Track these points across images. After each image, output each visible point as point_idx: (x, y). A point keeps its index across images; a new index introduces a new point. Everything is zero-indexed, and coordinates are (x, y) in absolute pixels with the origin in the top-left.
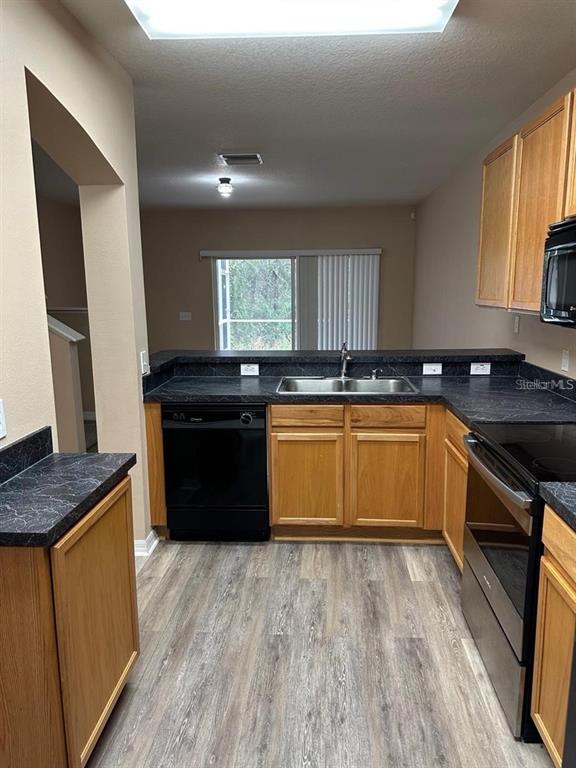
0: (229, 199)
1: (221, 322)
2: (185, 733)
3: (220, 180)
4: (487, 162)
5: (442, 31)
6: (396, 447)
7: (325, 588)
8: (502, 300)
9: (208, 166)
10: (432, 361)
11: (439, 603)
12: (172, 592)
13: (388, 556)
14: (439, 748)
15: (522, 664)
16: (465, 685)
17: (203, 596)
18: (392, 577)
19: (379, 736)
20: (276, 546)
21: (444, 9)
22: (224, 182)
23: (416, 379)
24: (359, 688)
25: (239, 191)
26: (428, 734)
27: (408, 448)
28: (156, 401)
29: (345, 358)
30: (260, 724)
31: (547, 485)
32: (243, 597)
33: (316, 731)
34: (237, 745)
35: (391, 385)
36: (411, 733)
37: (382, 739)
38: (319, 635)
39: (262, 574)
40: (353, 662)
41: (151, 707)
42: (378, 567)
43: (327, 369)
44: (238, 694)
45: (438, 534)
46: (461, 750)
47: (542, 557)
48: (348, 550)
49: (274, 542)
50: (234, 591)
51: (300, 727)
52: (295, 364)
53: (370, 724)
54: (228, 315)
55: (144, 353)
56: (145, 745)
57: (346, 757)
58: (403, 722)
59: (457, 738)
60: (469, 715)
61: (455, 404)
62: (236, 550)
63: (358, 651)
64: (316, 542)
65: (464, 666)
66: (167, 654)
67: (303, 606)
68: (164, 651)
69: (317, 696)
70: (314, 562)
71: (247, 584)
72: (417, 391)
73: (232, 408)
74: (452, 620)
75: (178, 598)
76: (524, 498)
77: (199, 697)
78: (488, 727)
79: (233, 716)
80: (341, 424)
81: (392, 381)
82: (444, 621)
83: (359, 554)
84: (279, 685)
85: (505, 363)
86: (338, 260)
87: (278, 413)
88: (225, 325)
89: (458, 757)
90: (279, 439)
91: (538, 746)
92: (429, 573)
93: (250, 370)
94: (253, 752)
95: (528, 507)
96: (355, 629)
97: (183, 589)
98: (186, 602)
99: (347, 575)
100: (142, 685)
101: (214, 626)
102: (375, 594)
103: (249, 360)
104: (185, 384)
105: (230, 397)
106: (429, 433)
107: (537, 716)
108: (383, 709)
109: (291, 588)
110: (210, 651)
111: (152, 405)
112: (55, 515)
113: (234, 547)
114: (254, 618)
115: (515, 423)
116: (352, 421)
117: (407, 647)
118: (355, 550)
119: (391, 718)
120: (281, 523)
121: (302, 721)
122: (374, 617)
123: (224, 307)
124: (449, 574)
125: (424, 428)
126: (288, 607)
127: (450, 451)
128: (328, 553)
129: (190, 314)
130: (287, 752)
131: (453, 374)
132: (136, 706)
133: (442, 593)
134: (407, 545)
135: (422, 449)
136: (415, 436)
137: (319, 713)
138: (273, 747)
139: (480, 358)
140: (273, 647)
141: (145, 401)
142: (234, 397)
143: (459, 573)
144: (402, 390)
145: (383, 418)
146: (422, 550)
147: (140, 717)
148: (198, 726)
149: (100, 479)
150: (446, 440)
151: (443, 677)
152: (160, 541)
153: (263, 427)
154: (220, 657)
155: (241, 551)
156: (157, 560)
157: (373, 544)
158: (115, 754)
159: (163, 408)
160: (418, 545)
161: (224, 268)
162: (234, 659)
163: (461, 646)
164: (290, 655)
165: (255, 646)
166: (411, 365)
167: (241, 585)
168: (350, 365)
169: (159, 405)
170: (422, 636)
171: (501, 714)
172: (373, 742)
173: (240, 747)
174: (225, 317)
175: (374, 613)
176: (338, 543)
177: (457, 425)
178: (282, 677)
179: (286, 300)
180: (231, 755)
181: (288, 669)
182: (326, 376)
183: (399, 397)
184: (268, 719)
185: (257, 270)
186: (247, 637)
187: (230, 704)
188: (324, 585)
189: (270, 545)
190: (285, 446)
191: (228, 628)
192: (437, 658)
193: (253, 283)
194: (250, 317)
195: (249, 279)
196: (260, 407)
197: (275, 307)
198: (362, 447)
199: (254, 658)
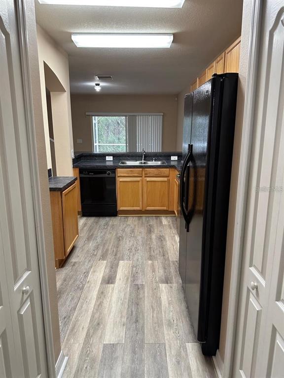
0: (99, 92)
1: (95, 144)
2: (93, 253)
5: (169, 47)
6: (160, 183)
9: (91, 79)
10: (175, 155)
11: (171, 228)
12: (85, 228)
13: (157, 219)
14: (163, 254)
17: (96, 229)
18: (157, 223)
20: (119, 217)
22: (97, 85)
23: (168, 161)
24: (143, 245)
25: (103, 88)
26: (161, 252)
27: (164, 183)
28: (77, 168)
29: (143, 154)
30: (115, 252)
32: (109, 229)
33: (131, 252)
35: (159, 163)
36: (157, 252)
37: (149, 253)
38: (133, 235)
39: (115, 224)
40: (142, 240)
41: (83, 250)
42: (153, 221)
43: (138, 158)
44: (108, 247)
45: (173, 212)
46: (169, 254)
48: (144, 218)
50: (106, 227)
52: (126, 156)
54: (97, 142)
55: (73, 150)
56: (82, 256)
57: (138, 256)
58: (155, 250)
63: (144, 238)
67: (128, 230)
68: (85, 240)
69: (131, 246)
70: (132, 221)
71: (110, 226)
72: (167, 164)
73: (103, 170)
77: (97, 248)
79: (107, 250)
80: (141, 175)
82: (171, 232)
84: (120, 245)
86: (145, 117)
87: (120, 172)
88: (96, 146)
90: (120, 181)
92: (169, 222)
93: (109, 158)
94: (113, 256)
96: (144, 234)
97: (88, 228)
98: (90, 230)
99: (142, 223)
100: (80, 244)
101: (100, 235)
102: (151, 227)
103: (109, 155)
106: (170, 178)
109: (124, 226)
110: (99, 240)
113: (105, 218)
114: (112, 233)
116: (145, 174)
117: (159, 237)
118: (146, 218)
119: (151, 249)
120: (121, 209)
121: (127, 251)
123: (96, 138)
125: (168, 176)
126: (123, 230)
128: (137, 219)
129: (82, 140)
130: (122, 255)
131: (181, 160)
135: (168, 183)
136: (165, 179)
137: (132, 249)
138: (118, 255)
140: (118, 238)
141: (73, 167)
142: (104, 166)
144: (163, 164)
145: (155, 173)
146: (168, 218)
148: (97, 252)
150: (175, 180)
151: (168, 242)
153: (115, 176)
154: (102, 240)
155: (107, 219)
159: (80, 170)
161: (95, 120)
162: (107, 241)
164: (124, 239)
165: (113, 238)
166: (167, 156)
167: (108, 226)
168: (145, 157)
170: (164, 235)
172: (146, 253)
173: (109, 255)
174: (96, 143)
176: (140, 216)
178: (121, 243)
179: (123, 136)
180: (107, 256)
181: (123, 242)
182: (137, 160)
183: (161, 166)
184: (117, 251)
185: (110, 121)
186: (110, 236)
188: (135, 226)
189: (117, 217)
190: (122, 183)
191: (104, 235)
192: (167, 239)
193: (108, 127)
194: (107, 143)
195: (106, 125)
196: (113, 170)
197: (119, 139)
198: (148, 183)
199: (112, 240)
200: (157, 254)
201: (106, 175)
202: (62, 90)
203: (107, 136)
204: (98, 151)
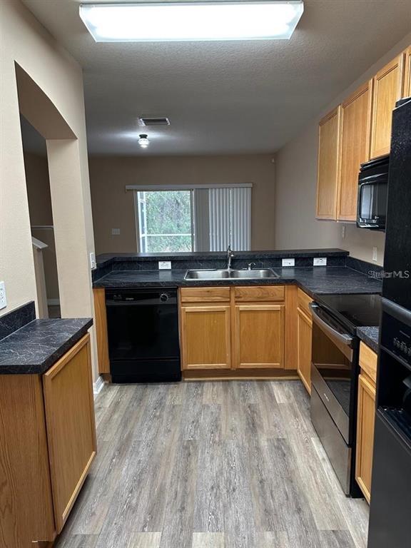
0: (146, 149)
1: (141, 236)
2: (130, 502)
3: (140, 136)
4: (321, 124)
5: (289, 38)
6: (265, 314)
7: (220, 410)
8: (332, 215)
9: (131, 126)
10: (288, 257)
11: (296, 416)
12: (116, 416)
13: (262, 388)
14: (297, 504)
15: (349, 446)
16: (314, 465)
17: (137, 418)
18: (264, 401)
19: (258, 499)
20: (186, 384)
21: (290, 24)
22: (143, 138)
23: (278, 270)
24: (245, 471)
25: (153, 144)
26: (290, 496)
27: (273, 314)
28: (101, 287)
29: (230, 256)
30: (179, 495)
31: (361, 328)
32: (165, 418)
33: (217, 497)
34: (165, 509)
35: (261, 273)
36: (280, 496)
37: (260, 500)
38: (217, 439)
39: (177, 403)
40: (240, 454)
41: (106, 489)
42: (255, 395)
43: (218, 264)
44: (164, 477)
45: (295, 373)
46: (311, 505)
47: (360, 376)
48: (235, 385)
49: (185, 381)
50: (158, 414)
51: (206, 495)
52: (196, 261)
53: (252, 491)
54: (146, 231)
55: (92, 254)
56: (103, 511)
57: (237, 512)
58: (273, 489)
59: (309, 497)
60: (317, 483)
61: (303, 284)
62: (158, 388)
63: (243, 447)
64: (213, 381)
65: (313, 454)
66: (114, 455)
67: (205, 421)
68: (112, 454)
69: (217, 476)
70: (212, 393)
71: (167, 409)
72: (278, 277)
73: (153, 291)
74: (305, 426)
75: (120, 419)
76: (347, 338)
77: (138, 481)
78: (329, 490)
79: (162, 491)
80: (229, 300)
81: (261, 271)
82: (299, 427)
83: (242, 387)
84: (191, 471)
85: (336, 257)
86: (223, 191)
87: (186, 294)
88: (143, 238)
89: (310, 509)
90: (187, 311)
91: (360, 499)
92: (289, 398)
93: (165, 266)
94: (176, 512)
95: (350, 343)
96: (241, 435)
97: (122, 414)
98: (125, 422)
99: (234, 402)
100: (99, 474)
101: (146, 436)
102: (253, 412)
103: (164, 259)
104: (121, 276)
105: (152, 283)
106: (287, 304)
107: (359, 478)
108: (261, 482)
109: (197, 410)
110: (143, 453)
111: (99, 290)
112: (44, 355)
113: (157, 386)
114: (173, 430)
115: (342, 294)
116: (236, 297)
117: (276, 444)
118: (239, 385)
119: (265, 487)
120: (188, 368)
121: (208, 492)
122: (253, 426)
123: (143, 225)
124: (302, 398)
125: (283, 301)
126: (196, 422)
127: (301, 316)
128: (221, 387)
129: (119, 230)
130: (199, 510)
131: (302, 266)
132: (95, 488)
133: (298, 410)
134: (274, 380)
135: (283, 315)
136: (278, 307)
137: (219, 487)
138: (189, 509)
139: (319, 255)
140: (187, 448)
141: (93, 287)
142: (155, 283)
143: (309, 396)
144: (269, 276)
145: (256, 295)
146: (284, 383)
147: (99, 495)
148: (138, 499)
149: (71, 333)
150: (298, 308)
151: (299, 461)
152: (105, 384)
153: (175, 303)
154: (151, 455)
155: (161, 388)
156: (104, 396)
157: (251, 380)
158: (83, 517)
159: (106, 291)
160: (282, 380)
161: (143, 198)
162: (161, 455)
163: (311, 442)
164: (198, 452)
165: (174, 448)
166: (274, 260)
167: (162, 410)
168: (233, 260)
169: (103, 290)
170: (285, 437)
171: (337, 483)
172: (255, 503)
173: (167, 509)
174: (143, 233)
175: (253, 424)
176: (228, 381)
177: (305, 298)
178: (193, 465)
179: (187, 220)
180: (161, 514)
181: (197, 461)
182: (216, 268)
183: (267, 280)
184: (185, 492)
185: (165, 200)
186: (168, 442)
187: (159, 485)
188: (219, 408)
189: (181, 384)
190: (190, 316)
191: (155, 437)
192: (295, 449)
193: (162, 208)
194: (160, 233)
195: (159, 206)
196: (173, 290)
197: (178, 226)
198: (243, 315)
199: (174, 455)
200: (281, 505)
201: (159, 302)
202: (71, 136)
203: (162, 222)
204: (147, 251)
